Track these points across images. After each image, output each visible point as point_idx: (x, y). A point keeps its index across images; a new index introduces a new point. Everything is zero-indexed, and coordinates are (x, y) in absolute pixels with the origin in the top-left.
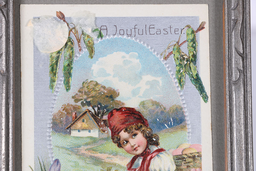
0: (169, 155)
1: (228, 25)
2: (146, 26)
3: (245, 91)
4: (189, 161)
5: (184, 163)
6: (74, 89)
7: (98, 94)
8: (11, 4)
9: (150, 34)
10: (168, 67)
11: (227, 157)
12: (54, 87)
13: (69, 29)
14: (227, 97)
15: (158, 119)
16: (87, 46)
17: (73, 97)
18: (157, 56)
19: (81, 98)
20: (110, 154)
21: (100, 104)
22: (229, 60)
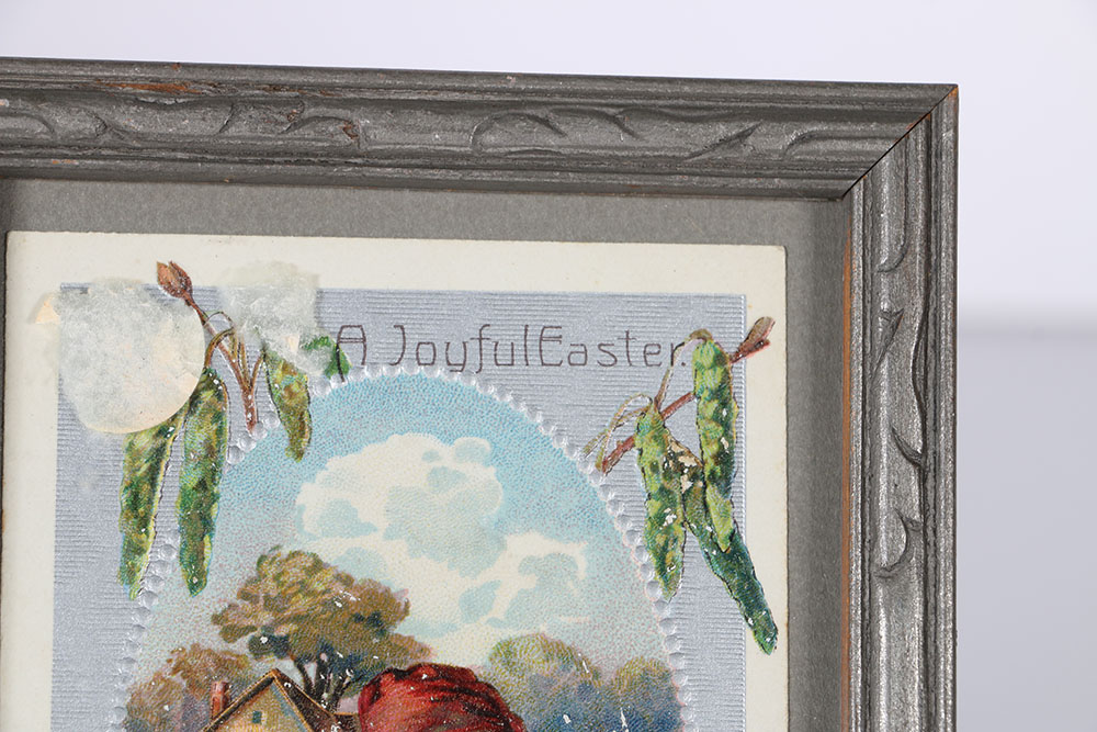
1: (864, 334)
2: (526, 330)
3: (930, 610)
6: (222, 587)
7: (320, 608)
9: (543, 364)
10: (615, 502)
12: (139, 575)
13: (206, 337)
14: (856, 632)
15: (565, 717)
16: (281, 407)
17: (216, 619)
18: (571, 453)
19: (251, 622)
21: (327, 648)
22: (863, 479)
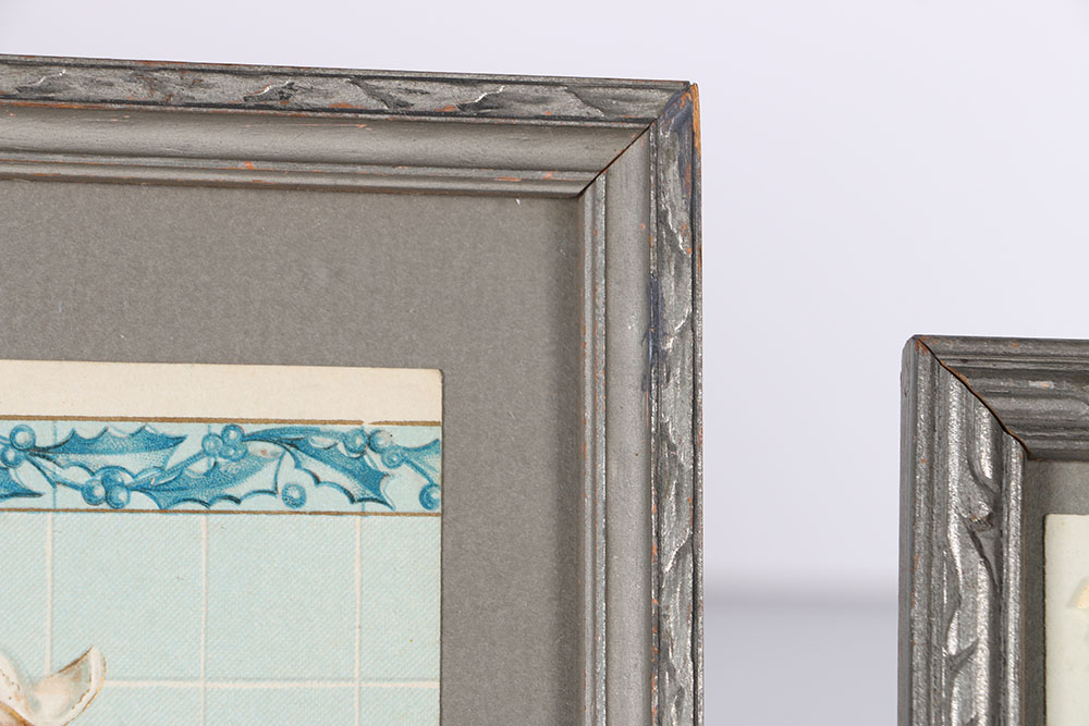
8: (1013, 513)
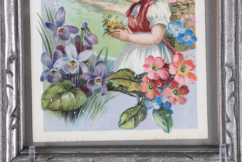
0: (164, 3)
4: (183, 8)
5: (179, 10)
11: (218, 3)
20: (110, 2)
